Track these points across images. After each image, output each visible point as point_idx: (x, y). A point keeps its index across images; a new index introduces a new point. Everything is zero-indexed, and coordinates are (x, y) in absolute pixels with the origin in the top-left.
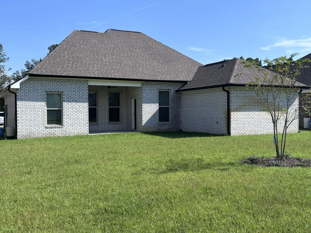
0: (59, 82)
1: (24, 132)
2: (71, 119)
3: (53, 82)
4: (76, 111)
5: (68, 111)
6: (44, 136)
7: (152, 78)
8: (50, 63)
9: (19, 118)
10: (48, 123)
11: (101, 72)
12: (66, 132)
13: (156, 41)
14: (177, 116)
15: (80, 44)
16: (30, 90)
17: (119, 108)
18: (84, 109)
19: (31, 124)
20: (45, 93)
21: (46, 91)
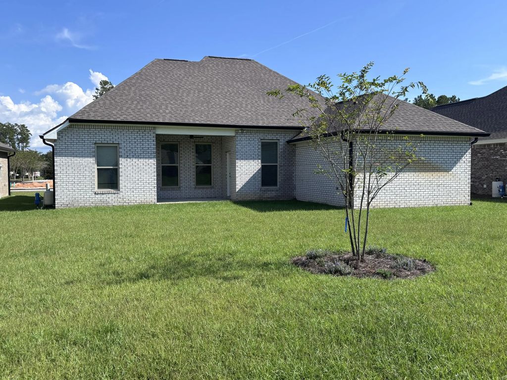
0: (113, 130)
1: (65, 199)
2: (131, 182)
3: (105, 130)
4: (138, 170)
5: (127, 170)
6: (93, 205)
7: (250, 124)
8: (105, 103)
9: (58, 181)
10: (99, 187)
11: (176, 115)
12: (124, 200)
13: (271, 71)
14: (290, 178)
15: (157, 78)
16: (72, 141)
17: (211, 166)
18: (150, 168)
19: (75, 188)
20: (94, 146)
21: (95, 143)
